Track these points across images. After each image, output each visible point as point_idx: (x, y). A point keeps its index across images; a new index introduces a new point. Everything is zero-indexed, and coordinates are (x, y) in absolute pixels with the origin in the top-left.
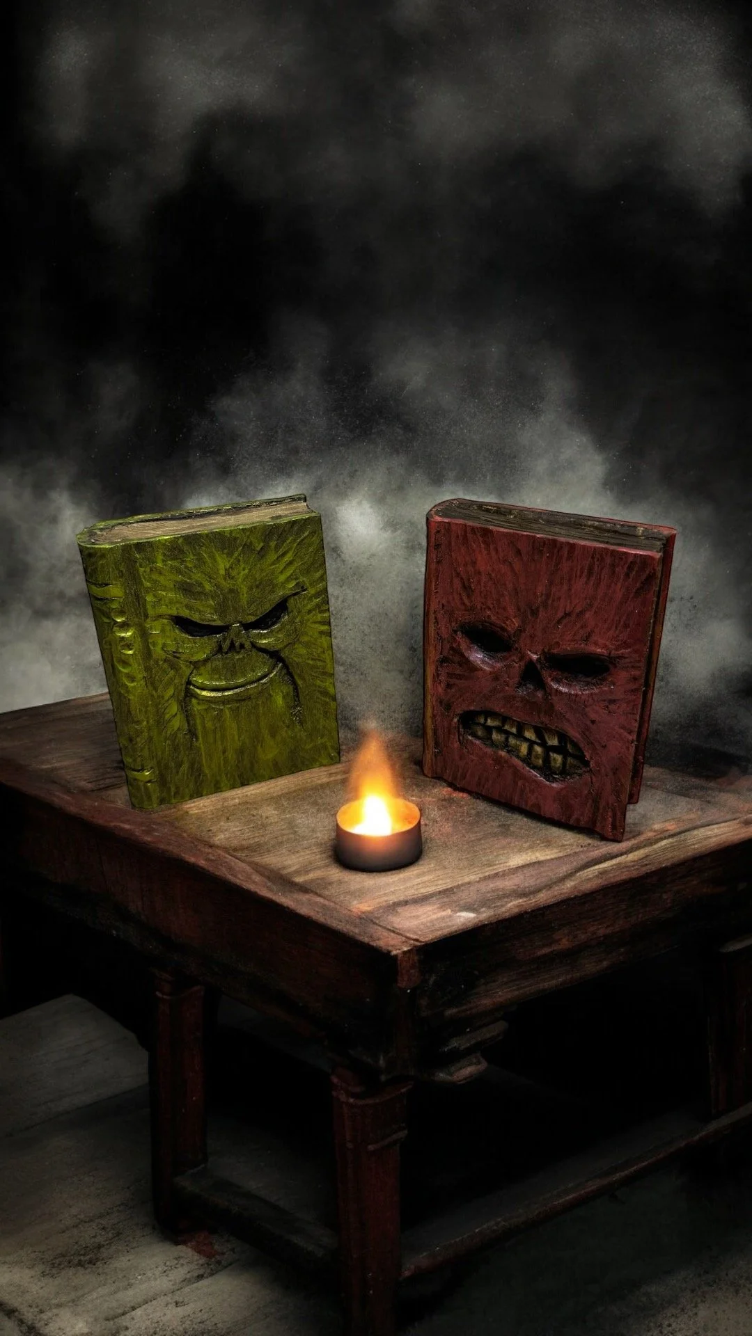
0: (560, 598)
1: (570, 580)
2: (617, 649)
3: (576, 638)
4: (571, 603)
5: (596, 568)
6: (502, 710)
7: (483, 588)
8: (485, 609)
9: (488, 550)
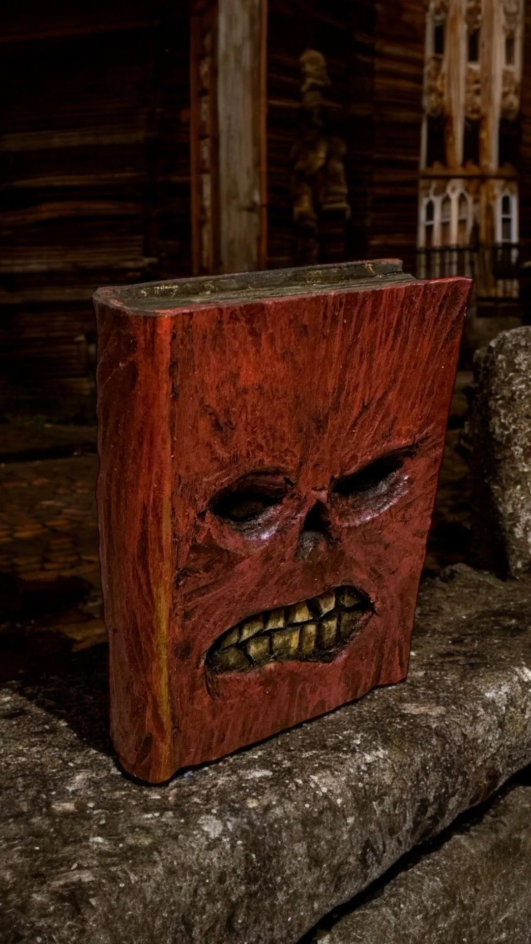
0: (356, 388)
1: (371, 352)
2: (420, 432)
3: (377, 438)
4: (370, 388)
5: (404, 322)
6: (275, 602)
7: (250, 417)
8: (253, 451)
9: (257, 343)
